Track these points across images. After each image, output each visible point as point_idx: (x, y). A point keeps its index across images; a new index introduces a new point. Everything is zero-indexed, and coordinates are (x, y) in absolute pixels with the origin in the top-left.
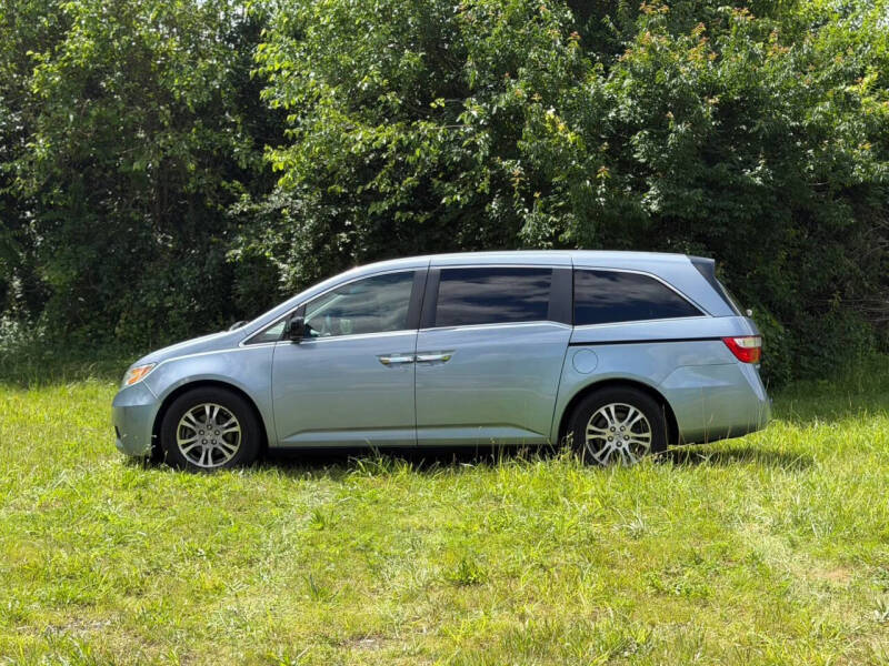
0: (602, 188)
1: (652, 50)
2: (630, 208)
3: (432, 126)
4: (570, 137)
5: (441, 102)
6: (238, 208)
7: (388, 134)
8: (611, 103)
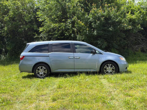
0: (88, 31)
1: (94, 10)
2: (92, 34)
3: (63, 24)
4: (83, 24)
5: (64, 20)
6: (35, 37)
7: (57, 25)
8: (89, 19)
